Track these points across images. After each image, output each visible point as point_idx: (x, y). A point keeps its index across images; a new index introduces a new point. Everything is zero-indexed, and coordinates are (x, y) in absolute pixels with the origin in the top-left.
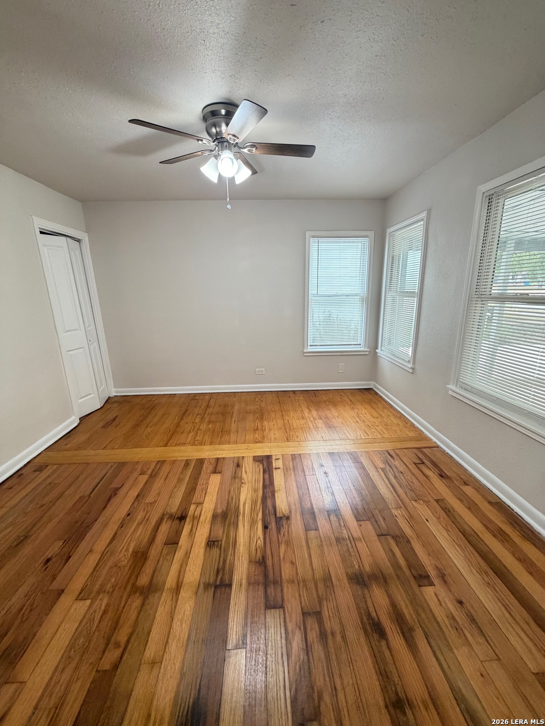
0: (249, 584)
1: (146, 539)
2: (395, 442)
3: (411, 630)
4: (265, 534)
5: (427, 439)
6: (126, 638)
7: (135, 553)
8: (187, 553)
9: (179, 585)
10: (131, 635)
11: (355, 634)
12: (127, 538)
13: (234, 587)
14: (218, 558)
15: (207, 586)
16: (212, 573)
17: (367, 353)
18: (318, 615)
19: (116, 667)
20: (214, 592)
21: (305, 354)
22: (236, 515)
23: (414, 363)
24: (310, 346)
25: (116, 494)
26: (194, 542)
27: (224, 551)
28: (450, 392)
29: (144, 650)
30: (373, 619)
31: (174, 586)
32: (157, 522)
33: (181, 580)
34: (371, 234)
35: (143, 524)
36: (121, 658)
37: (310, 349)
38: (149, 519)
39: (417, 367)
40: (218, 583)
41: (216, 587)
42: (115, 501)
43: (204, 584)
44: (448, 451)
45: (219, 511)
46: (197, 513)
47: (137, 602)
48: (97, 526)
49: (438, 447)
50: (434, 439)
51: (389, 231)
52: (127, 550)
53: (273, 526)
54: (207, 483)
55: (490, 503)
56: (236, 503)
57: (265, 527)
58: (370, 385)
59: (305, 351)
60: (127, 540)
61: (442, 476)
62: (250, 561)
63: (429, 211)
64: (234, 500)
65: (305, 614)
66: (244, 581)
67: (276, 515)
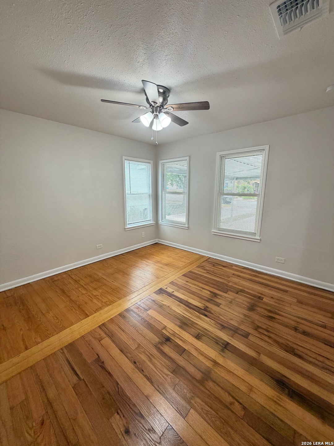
0: (232, 337)
1: (167, 362)
2: (197, 261)
3: (276, 312)
4: (209, 318)
5: (203, 257)
6: (231, 398)
7: (174, 372)
8: (196, 349)
9: (214, 361)
10: (229, 394)
11: (271, 323)
12: (156, 371)
13: (229, 342)
14: (209, 339)
15: (223, 351)
16: (216, 346)
17: (154, 224)
18: (258, 327)
19: (244, 408)
20: (227, 350)
21: (126, 230)
22: (188, 320)
23: (188, 224)
24: (128, 224)
25: (103, 362)
26: (191, 343)
27: (207, 335)
28: (213, 233)
29: (242, 391)
30: (267, 316)
31: (213, 363)
32: (158, 351)
33: (211, 359)
34: (152, 162)
35: (152, 358)
36: (240, 404)
37: (129, 226)
38: (152, 354)
39: (190, 226)
40: (224, 346)
41: (225, 348)
42: (109, 365)
43: (220, 351)
44: (215, 258)
45: (179, 324)
46: (171, 332)
47: (210, 384)
48: (124, 385)
49: (210, 258)
50: (207, 255)
51: (161, 162)
52: (167, 375)
53: (206, 313)
54: (152, 318)
55: (243, 269)
56: (180, 316)
57: (206, 316)
58: (155, 241)
59: (126, 228)
60: (159, 372)
61: (224, 266)
62: (221, 330)
63: (190, 157)
64: (177, 315)
65: (256, 330)
66: (230, 338)
67: (202, 309)
